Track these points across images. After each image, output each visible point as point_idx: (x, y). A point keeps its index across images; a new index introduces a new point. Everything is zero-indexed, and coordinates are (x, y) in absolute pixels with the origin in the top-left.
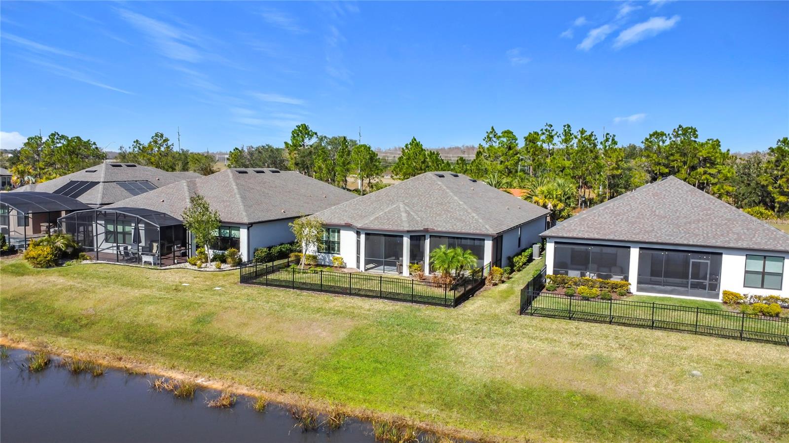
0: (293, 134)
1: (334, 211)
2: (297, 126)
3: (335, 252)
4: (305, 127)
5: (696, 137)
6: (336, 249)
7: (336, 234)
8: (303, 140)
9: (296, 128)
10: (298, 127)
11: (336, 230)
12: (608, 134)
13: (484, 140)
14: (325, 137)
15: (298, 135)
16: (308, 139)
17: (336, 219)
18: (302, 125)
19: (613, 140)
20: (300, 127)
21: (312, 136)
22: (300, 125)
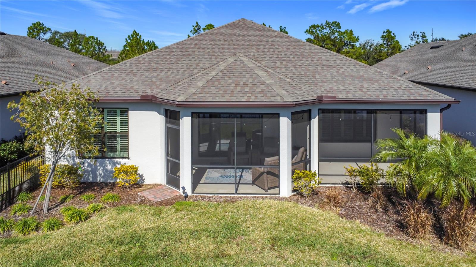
0: (29, 30)
1: (110, 74)
2: (32, 24)
3: (118, 153)
4: (39, 24)
5: (340, 28)
6: (119, 147)
7: (118, 118)
8: (38, 35)
9: (32, 25)
10: (34, 24)
11: (118, 111)
12: (281, 27)
13: (191, 32)
14: (59, 32)
15: (34, 31)
16: (42, 34)
17: (118, 89)
18: (37, 22)
19: (285, 30)
20: (35, 24)
21: (46, 31)
22: (35, 23)
